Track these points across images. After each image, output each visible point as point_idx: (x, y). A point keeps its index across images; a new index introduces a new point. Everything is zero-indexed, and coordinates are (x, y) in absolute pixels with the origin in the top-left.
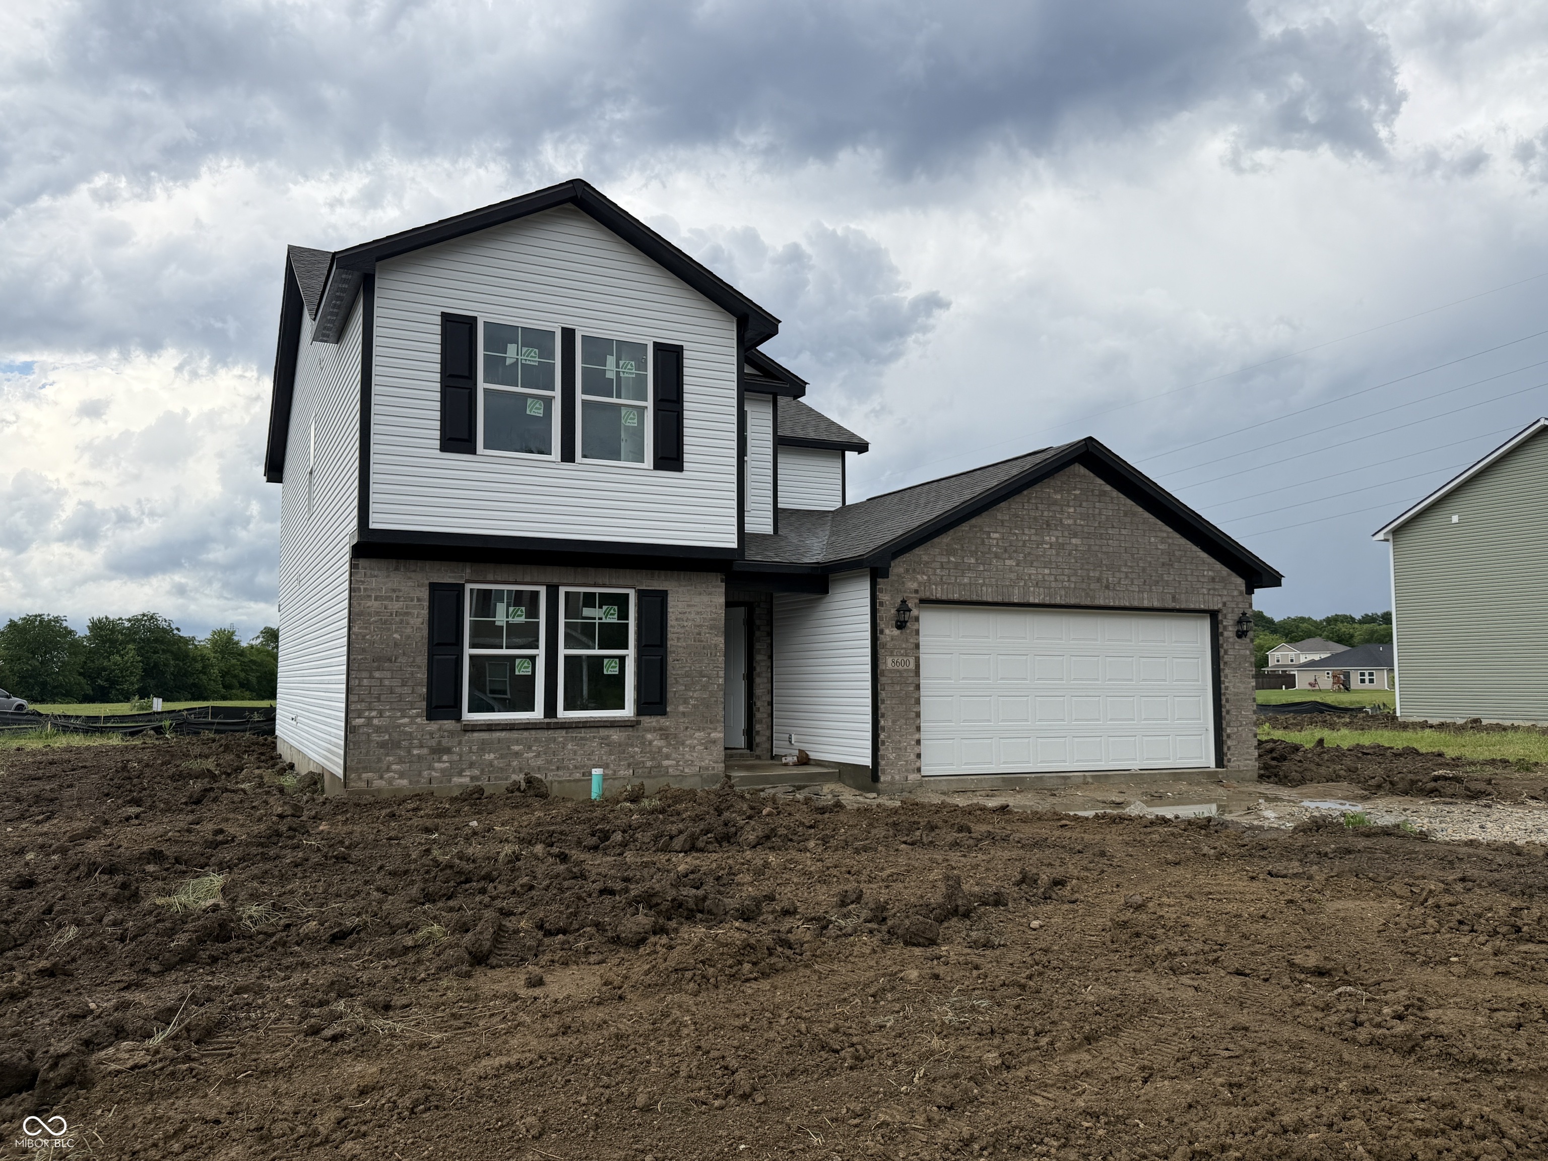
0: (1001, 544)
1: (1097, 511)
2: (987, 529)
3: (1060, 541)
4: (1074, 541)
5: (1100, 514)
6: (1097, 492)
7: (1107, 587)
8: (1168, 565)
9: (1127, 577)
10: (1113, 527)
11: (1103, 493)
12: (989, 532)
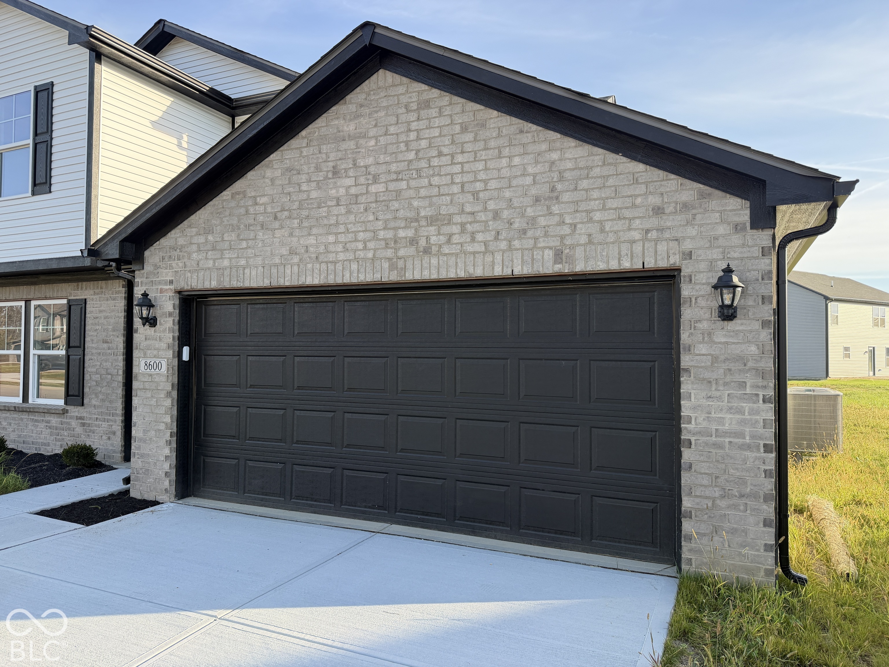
0: (269, 210)
1: (413, 136)
2: (253, 194)
3: (353, 191)
4: (373, 189)
5: (418, 139)
6: (414, 106)
7: (427, 251)
8: (550, 198)
9: (463, 231)
10: (440, 154)
11: (426, 104)
12: (255, 197)
